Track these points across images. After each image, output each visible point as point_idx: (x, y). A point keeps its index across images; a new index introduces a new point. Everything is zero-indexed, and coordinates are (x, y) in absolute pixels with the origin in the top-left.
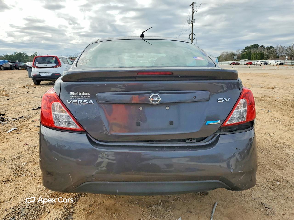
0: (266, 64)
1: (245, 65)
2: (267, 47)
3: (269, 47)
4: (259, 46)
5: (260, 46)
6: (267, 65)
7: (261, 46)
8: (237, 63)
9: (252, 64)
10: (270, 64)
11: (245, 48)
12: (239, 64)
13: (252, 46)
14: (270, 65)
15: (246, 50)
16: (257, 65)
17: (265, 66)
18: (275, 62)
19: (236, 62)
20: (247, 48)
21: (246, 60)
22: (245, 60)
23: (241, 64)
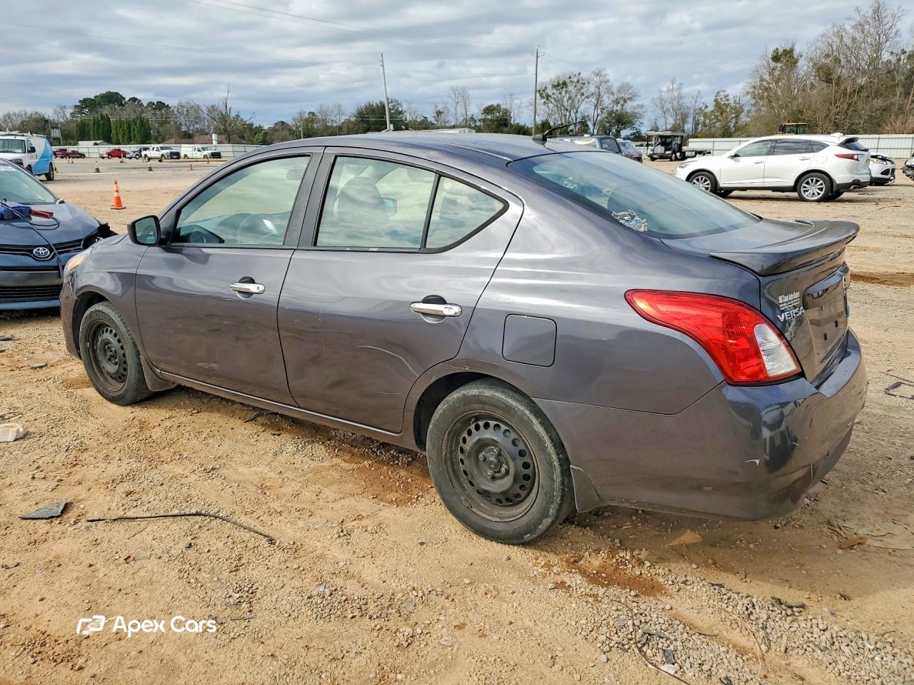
0: (175, 157)
1: (103, 158)
2: (148, 102)
3: (154, 104)
4: (124, 98)
5: (127, 99)
6: (179, 158)
7: (129, 100)
8: (74, 152)
9: (128, 156)
10: (186, 156)
11: (80, 101)
12: (82, 156)
13: (103, 96)
14: (186, 160)
15: (87, 110)
16: (149, 159)
17: (174, 163)
18: (199, 151)
19: (70, 149)
20: (87, 103)
21: (98, 142)
22: (96, 144)
23: (87, 155)
